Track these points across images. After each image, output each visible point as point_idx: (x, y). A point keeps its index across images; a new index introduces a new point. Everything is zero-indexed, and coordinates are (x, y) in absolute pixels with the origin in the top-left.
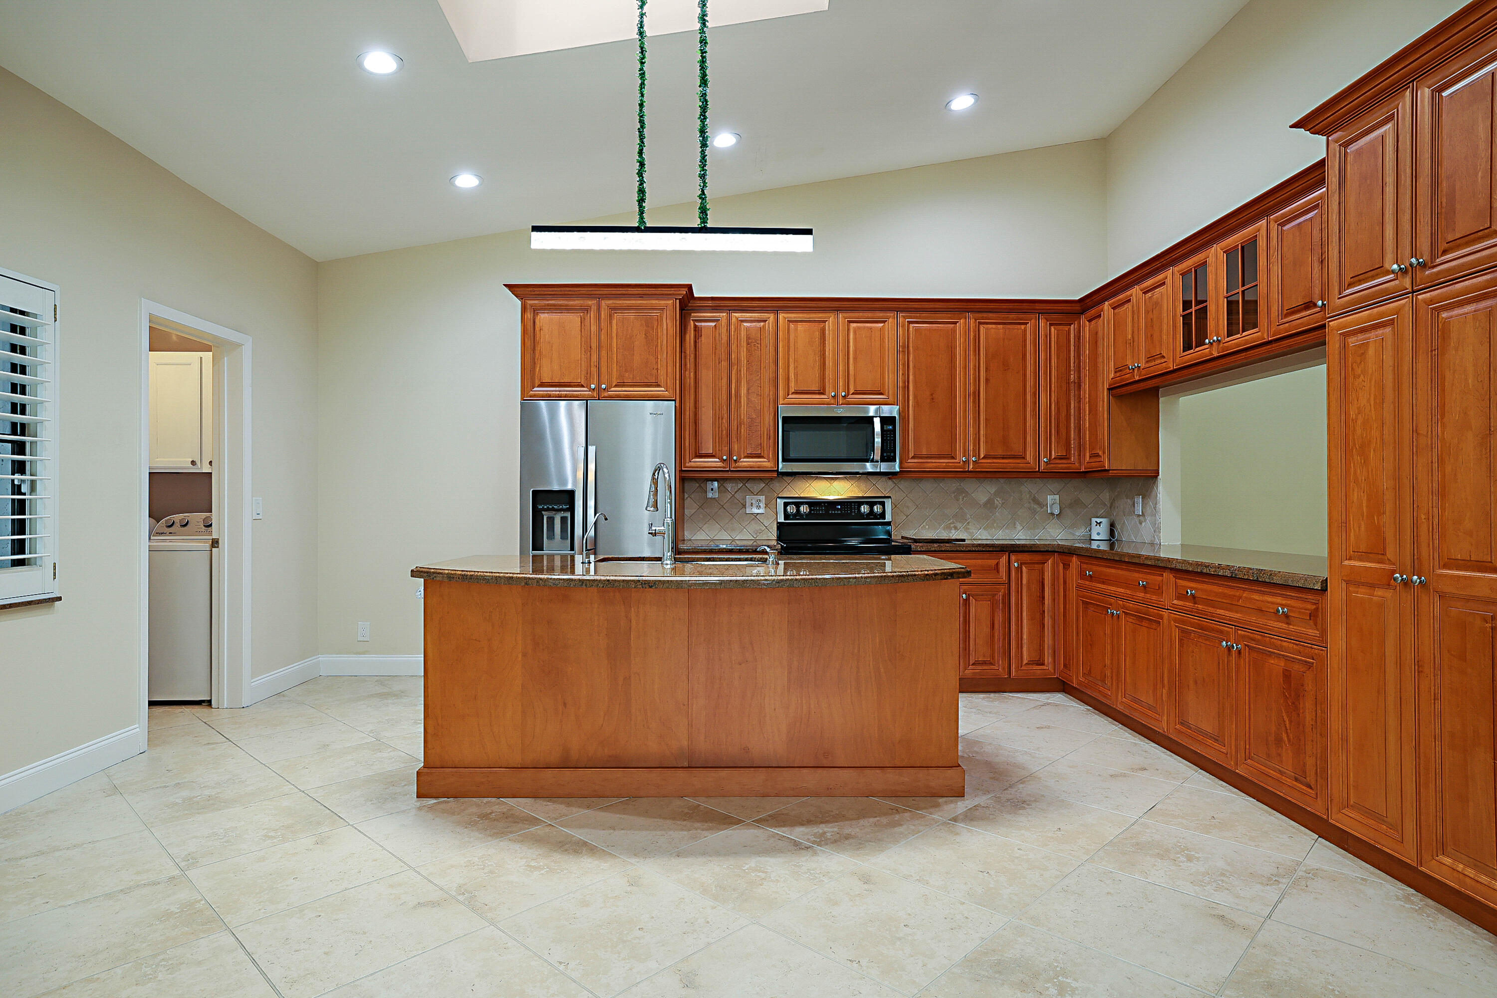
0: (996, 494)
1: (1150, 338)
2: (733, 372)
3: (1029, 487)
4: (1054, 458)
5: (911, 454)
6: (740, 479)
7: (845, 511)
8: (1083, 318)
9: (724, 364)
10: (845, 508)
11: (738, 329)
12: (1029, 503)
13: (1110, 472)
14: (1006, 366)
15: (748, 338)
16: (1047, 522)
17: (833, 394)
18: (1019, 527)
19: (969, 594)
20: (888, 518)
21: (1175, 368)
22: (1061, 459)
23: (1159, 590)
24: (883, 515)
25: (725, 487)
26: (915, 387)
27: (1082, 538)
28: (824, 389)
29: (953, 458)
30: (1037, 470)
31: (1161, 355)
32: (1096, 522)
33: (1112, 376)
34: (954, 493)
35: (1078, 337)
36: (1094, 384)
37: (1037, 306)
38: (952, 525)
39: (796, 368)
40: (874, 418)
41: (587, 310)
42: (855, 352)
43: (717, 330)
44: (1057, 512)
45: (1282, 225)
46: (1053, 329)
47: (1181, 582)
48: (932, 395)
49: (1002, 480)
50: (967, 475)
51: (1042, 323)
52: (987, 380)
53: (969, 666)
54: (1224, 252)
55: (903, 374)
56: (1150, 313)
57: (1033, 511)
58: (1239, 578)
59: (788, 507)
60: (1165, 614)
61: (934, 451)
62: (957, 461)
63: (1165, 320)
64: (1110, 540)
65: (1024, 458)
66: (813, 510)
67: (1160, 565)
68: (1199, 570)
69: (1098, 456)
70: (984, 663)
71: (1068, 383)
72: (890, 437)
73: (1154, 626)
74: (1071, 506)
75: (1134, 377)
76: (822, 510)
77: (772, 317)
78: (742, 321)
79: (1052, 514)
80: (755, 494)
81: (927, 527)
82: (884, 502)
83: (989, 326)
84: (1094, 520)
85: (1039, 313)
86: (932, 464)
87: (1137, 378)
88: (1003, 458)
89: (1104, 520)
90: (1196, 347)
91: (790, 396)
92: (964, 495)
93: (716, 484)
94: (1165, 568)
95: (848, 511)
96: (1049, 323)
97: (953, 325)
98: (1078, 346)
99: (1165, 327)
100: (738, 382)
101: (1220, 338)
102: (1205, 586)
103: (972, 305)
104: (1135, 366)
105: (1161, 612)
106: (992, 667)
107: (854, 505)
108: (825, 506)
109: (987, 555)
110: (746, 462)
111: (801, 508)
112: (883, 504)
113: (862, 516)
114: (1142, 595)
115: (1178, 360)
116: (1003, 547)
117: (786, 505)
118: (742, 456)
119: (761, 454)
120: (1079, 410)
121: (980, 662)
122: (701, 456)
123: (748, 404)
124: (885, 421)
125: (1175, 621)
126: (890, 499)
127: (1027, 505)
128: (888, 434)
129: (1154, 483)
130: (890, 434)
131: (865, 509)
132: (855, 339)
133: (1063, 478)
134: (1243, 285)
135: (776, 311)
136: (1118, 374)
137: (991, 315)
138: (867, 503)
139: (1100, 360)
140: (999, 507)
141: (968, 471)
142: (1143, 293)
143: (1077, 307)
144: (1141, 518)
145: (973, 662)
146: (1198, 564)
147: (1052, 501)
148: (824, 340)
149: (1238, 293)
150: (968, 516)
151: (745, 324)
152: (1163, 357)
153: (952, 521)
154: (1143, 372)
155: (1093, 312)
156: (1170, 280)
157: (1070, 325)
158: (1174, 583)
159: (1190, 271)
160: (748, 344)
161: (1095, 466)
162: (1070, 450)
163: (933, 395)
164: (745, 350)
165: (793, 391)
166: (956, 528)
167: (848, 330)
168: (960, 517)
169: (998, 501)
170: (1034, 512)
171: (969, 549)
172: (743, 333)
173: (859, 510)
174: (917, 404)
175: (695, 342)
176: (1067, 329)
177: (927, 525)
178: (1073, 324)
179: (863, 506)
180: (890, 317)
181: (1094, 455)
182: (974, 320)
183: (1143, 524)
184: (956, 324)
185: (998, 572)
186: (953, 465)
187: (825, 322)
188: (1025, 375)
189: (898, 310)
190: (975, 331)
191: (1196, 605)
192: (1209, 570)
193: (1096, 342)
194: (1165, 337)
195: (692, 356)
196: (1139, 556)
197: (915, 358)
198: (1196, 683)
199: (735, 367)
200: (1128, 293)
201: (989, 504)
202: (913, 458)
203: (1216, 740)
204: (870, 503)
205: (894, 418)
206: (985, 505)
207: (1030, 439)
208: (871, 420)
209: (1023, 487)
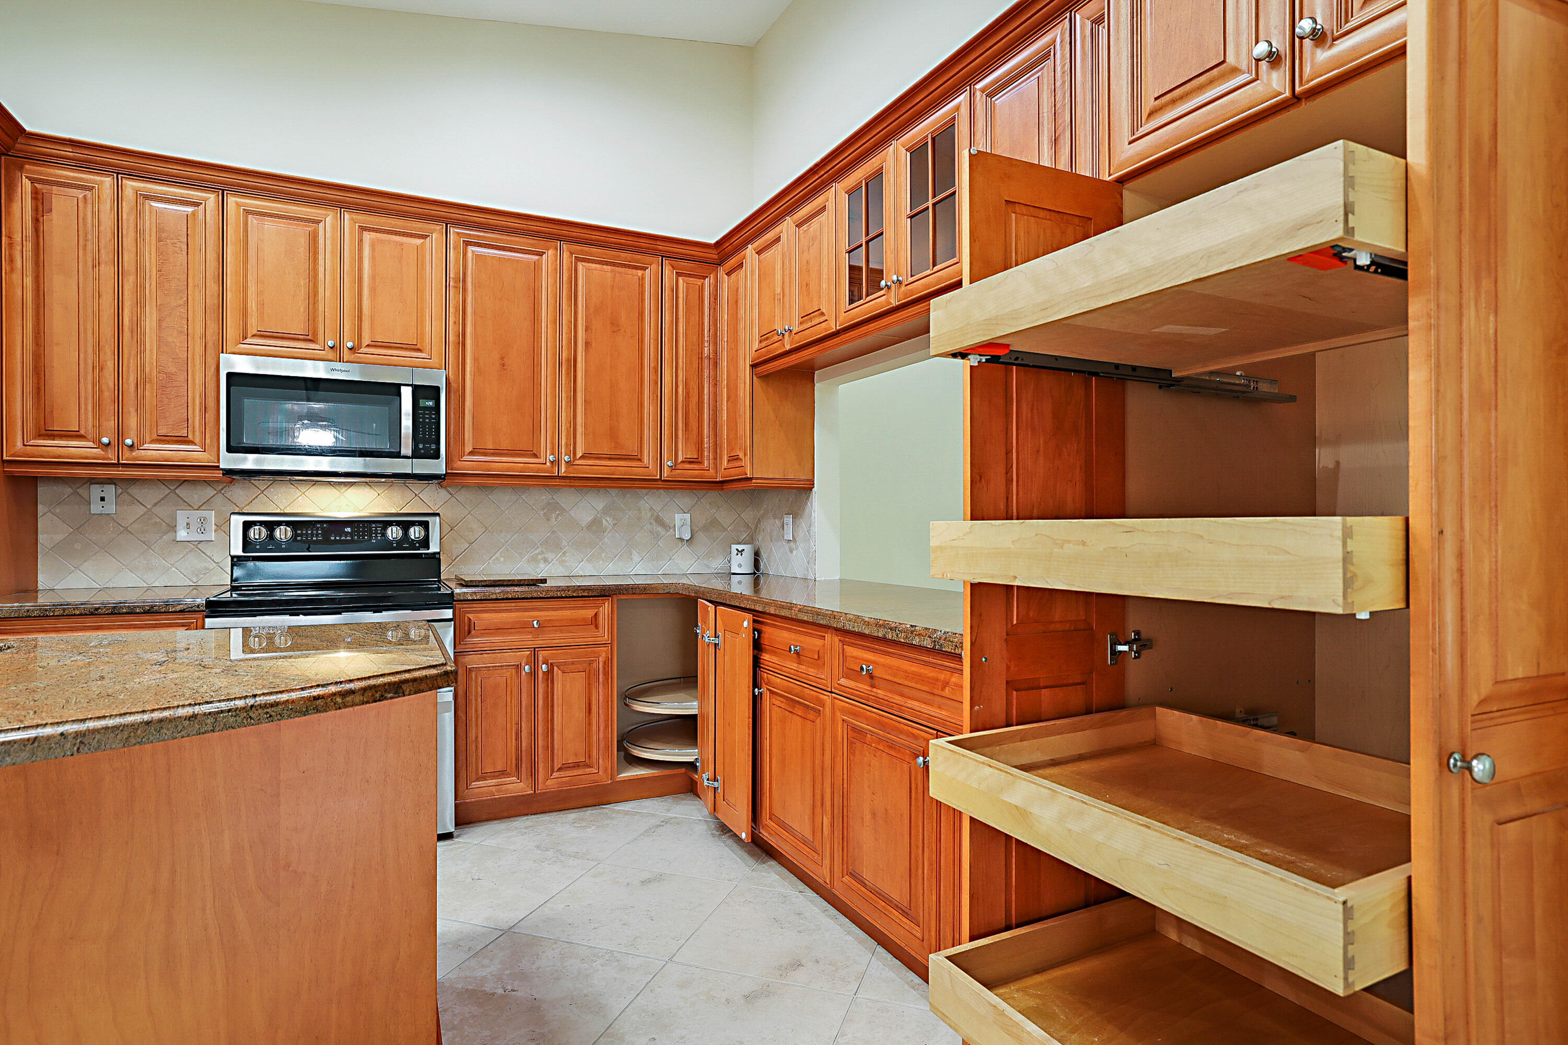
0: (606, 511)
1: (806, 287)
2: (126, 287)
3: (650, 502)
4: (682, 462)
5: (468, 448)
6: (162, 481)
7: (359, 536)
8: (721, 272)
9: (108, 271)
10: (358, 532)
11: (139, 213)
12: (651, 523)
13: (754, 481)
14: (615, 325)
15: (160, 230)
16: (674, 551)
17: (330, 343)
18: (636, 557)
19: (551, 664)
20: (434, 548)
21: (838, 328)
22: (690, 462)
23: (818, 660)
24: (425, 543)
25: (128, 494)
26: (476, 345)
27: (720, 571)
28: (315, 333)
29: (535, 456)
30: (658, 477)
31: (820, 311)
32: (737, 550)
33: (756, 346)
34: (543, 509)
35: (715, 297)
36: (733, 361)
37: (661, 246)
38: (540, 557)
39: (259, 293)
40: (402, 388)
42: (373, 278)
43: (90, 206)
44: (687, 536)
45: (991, 95)
46: (680, 279)
47: (850, 651)
48: (502, 358)
49: (614, 492)
50: (557, 482)
51: (667, 270)
52: (587, 344)
53: (553, 772)
54: (907, 150)
55: (455, 323)
56: (806, 254)
57: (656, 535)
58: (946, 652)
59: (252, 531)
60: (827, 698)
61: (505, 444)
62: (542, 460)
63: (825, 262)
64: (754, 573)
65: (640, 460)
66: (301, 535)
67: (821, 622)
68: (880, 635)
69: (737, 459)
70: (576, 765)
71: (701, 359)
72: (430, 418)
73: (811, 716)
74: (706, 528)
75: (784, 345)
76: (317, 535)
77: (211, 199)
78: (147, 197)
79: (681, 539)
80: (196, 508)
81: (502, 559)
82: (427, 522)
83: (590, 265)
84: (734, 547)
85: (662, 257)
86: (503, 464)
87: (788, 347)
88: (610, 459)
89: (747, 548)
90: (867, 295)
91: (248, 341)
92: (557, 513)
93: (110, 491)
94: (827, 627)
95: (363, 536)
96: (676, 272)
97: (537, 257)
98: (715, 309)
99: (825, 271)
100: (140, 303)
101: (900, 278)
102: (888, 660)
103: (565, 231)
104: (785, 330)
105: (821, 696)
106: (588, 770)
107: (376, 528)
108: (322, 529)
109: (579, 603)
110: (154, 451)
111: (277, 533)
112: (425, 525)
113: (389, 545)
114: (794, 666)
115: (842, 317)
116: (604, 590)
117: (247, 526)
118: (148, 439)
119: (187, 436)
120: (715, 396)
121: (571, 765)
122: (52, 435)
123: (158, 348)
124: (419, 392)
125: (844, 711)
126: (438, 518)
127: (648, 527)
128: (427, 414)
129: (808, 498)
130: (430, 414)
131: (393, 533)
132: (373, 258)
133: (695, 489)
134: (934, 196)
135: (222, 190)
136: (763, 344)
137: (594, 250)
138: (398, 523)
139: (742, 325)
140: (608, 531)
141: (558, 477)
142: (796, 226)
143: (713, 255)
144: (792, 544)
145: (560, 766)
146: (878, 624)
147: (681, 521)
148: (316, 253)
149: (927, 208)
150: (565, 543)
151: (154, 204)
152: (823, 314)
153: (540, 549)
154: (797, 337)
155: (733, 262)
156: (832, 203)
157: (704, 278)
158: (841, 651)
159: (857, 187)
160: (159, 240)
161: (734, 474)
162: (703, 451)
163: (504, 359)
164: (154, 250)
165: (255, 332)
166: (546, 560)
167: (361, 241)
168: (553, 544)
169: (607, 522)
170: (657, 537)
171: (551, 594)
172: (148, 222)
173: (384, 535)
174: (478, 370)
175: (36, 221)
176: (700, 284)
177: (502, 557)
178: (707, 277)
179: (390, 528)
180: (435, 230)
181: (733, 458)
182: (568, 253)
183: (795, 552)
184: (542, 255)
185: (597, 627)
186: (535, 468)
187: (318, 222)
188: (641, 341)
189: (448, 222)
190: (570, 270)
191: (875, 690)
192: (897, 636)
193: (737, 302)
194: (824, 286)
195: (29, 246)
196: (790, 606)
197: (475, 299)
198: (874, 815)
199: (132, 278)
200: (778, 229)
201: (595, 525)
202: (471, 453)
203: (905, 914)
204: (406, 526)
205: (437, 389)
206: (589, 526)
207: (649, 434)
208: (395, 389)
209: (642, 502)
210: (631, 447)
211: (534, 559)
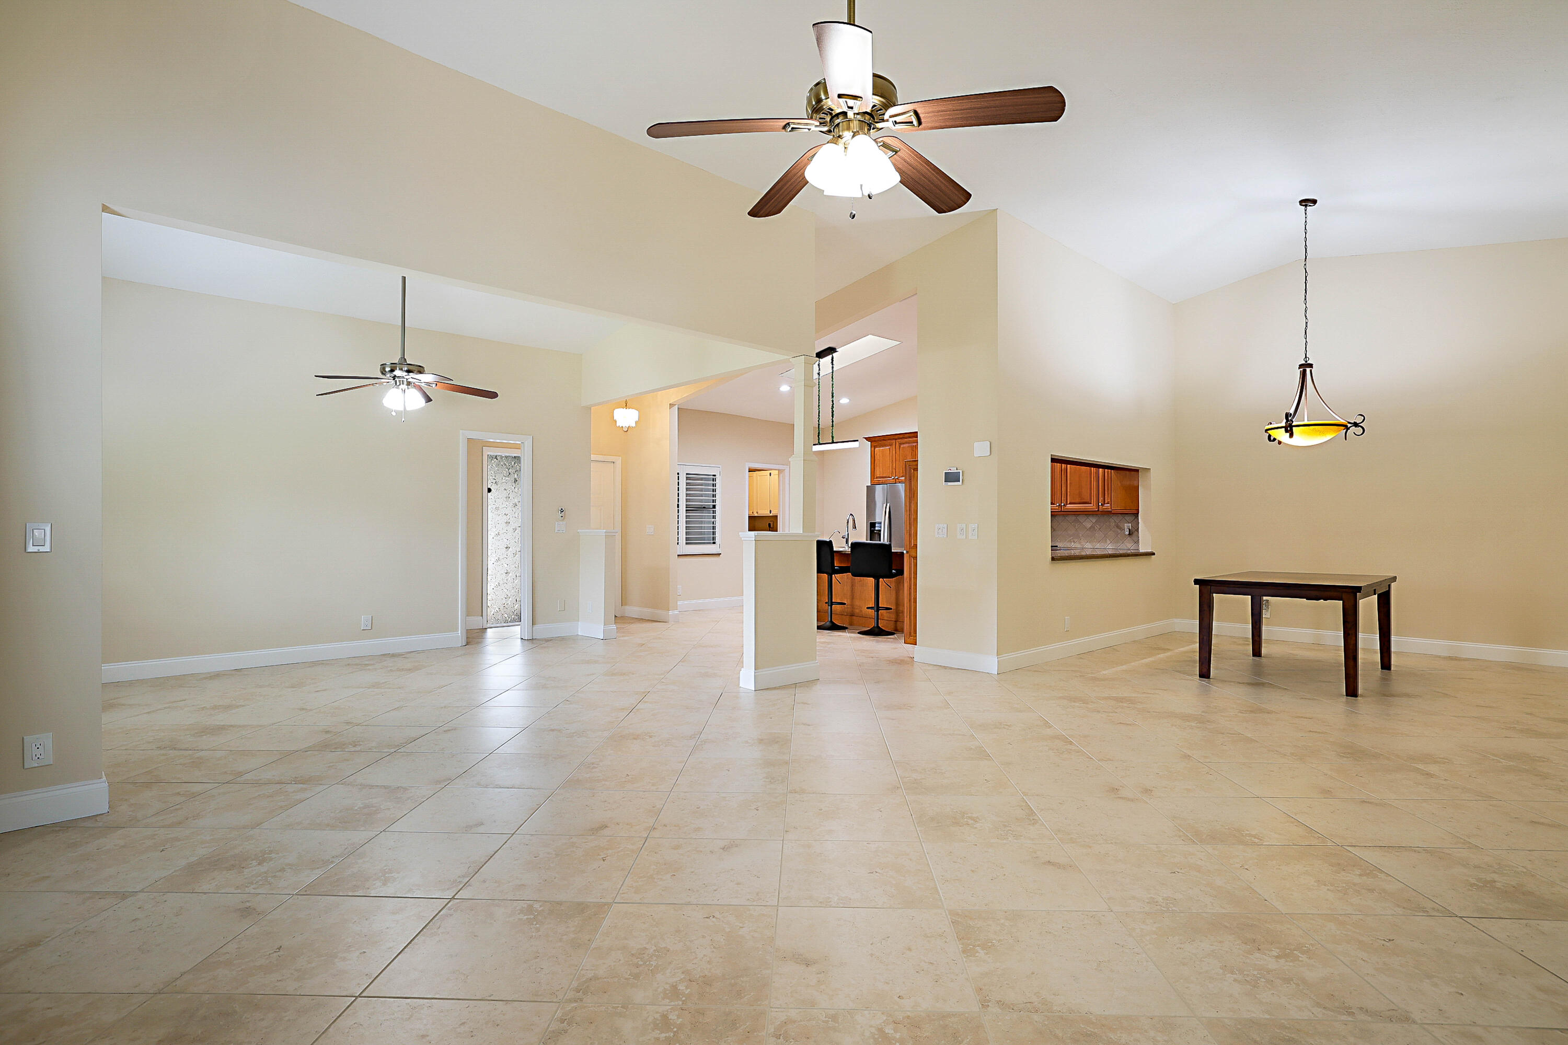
0: (1096, 525)
3: (1113, 520)
16: (1125, 540)
18: (1108, 542)
41: (891, 445)
57: (1116, 533)
79: (1126, 535)
127: (1113, 529)
140: (1098, 531)
150: (1081, 535)
166: (1074, 541)
168: (1076, 536)
206: (1090, 528)
207: (1094, 493)
209: (1111, 519)
210: (1086, 499)
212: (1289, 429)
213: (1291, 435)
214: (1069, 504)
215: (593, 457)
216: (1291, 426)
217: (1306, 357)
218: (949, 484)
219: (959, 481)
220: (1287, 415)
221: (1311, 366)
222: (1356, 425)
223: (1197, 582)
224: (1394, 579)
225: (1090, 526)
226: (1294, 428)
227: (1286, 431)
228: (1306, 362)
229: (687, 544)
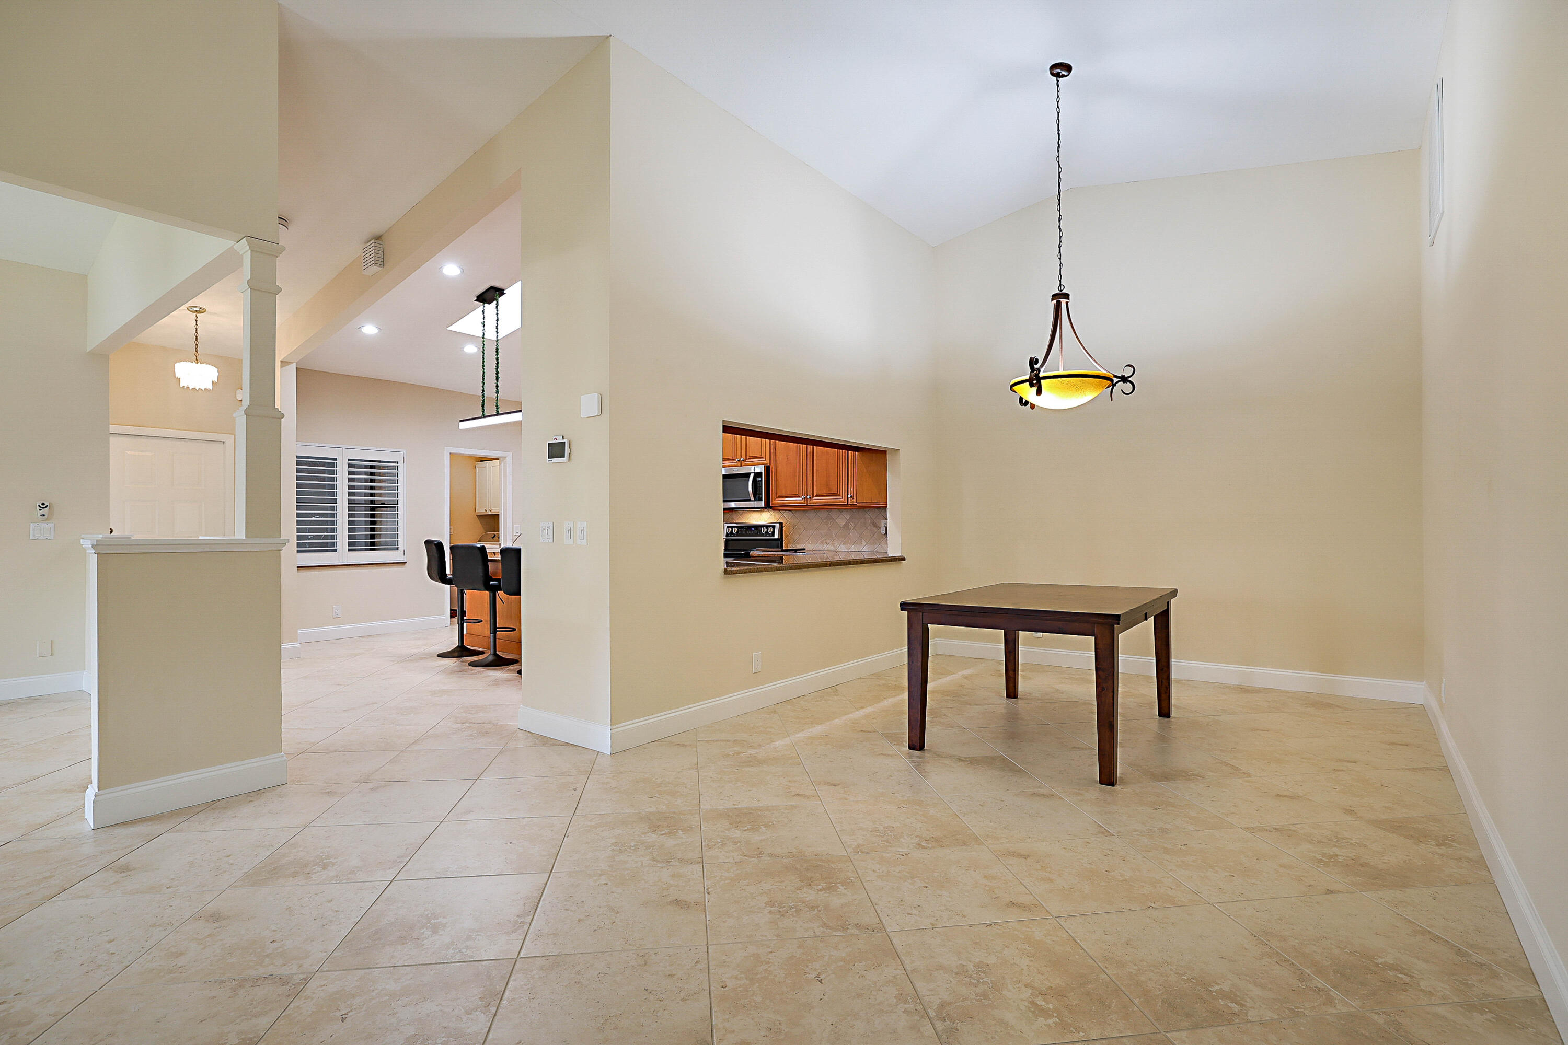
0: (850, 522)
10: (755, 530)
16: (881, 540)
17: (738, 459)
20: (776, 536)
24: (773, 533)
28: (735, 456)
29: (799, 497)
38: (824, 541)
40: (751, 474)
61: (789, 493)
79: (883, 534)
107: (760, 528)
108: (746, 528)
111: (739, 530)
112: (774, 527)
113: (763, 535)
124: (756, 475)
127: (869, 528)
130: (759, 483)
131: (764, 530)
140: (852, 529)
163: (788, 456)
169: (851, 525)
201: (846, 526)
202: (778, 497)
204: (767, 527)
205: (761, 473)
206: (844, 526)
207: (843, 482)
208: (748, 475)
209: (867, 515)
210: (835, 491)
211: (822, 543)
212: (1035, 381)
213: (1039, 392)
214: (816, 496)
215: (112, 429)
216: (1039, 379)
217: (1060, 285)
218: (555, 460)
219: (564, 457)
220: (1033, 362)
221: (1066, 296)
222: (1124, 379)
223: (904, 606)
224: (1174, 593)
225: (844, 524)
226: (1043, 381)
227: (1032, 385)
228: (1061, 291)
229: (349, 550)
